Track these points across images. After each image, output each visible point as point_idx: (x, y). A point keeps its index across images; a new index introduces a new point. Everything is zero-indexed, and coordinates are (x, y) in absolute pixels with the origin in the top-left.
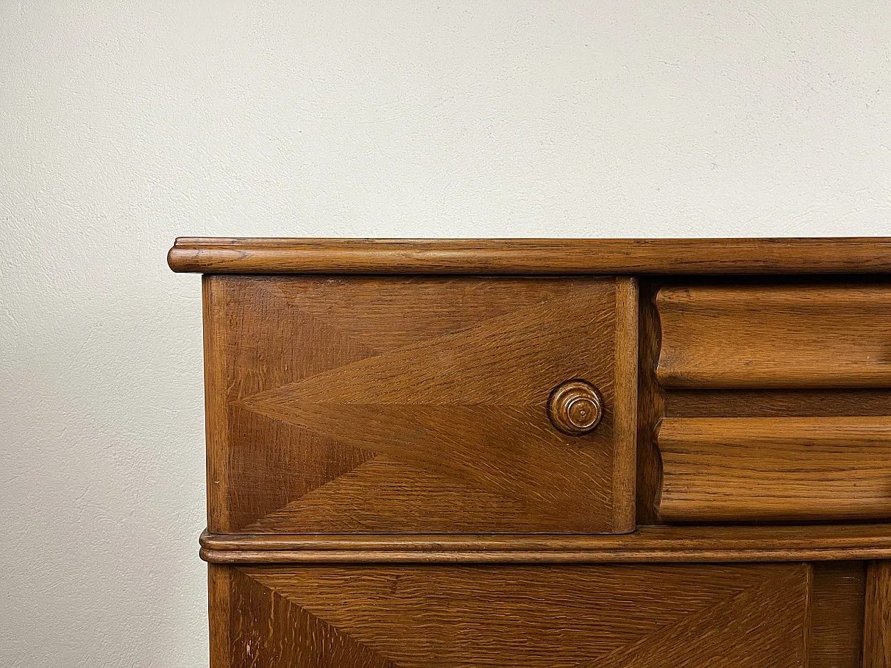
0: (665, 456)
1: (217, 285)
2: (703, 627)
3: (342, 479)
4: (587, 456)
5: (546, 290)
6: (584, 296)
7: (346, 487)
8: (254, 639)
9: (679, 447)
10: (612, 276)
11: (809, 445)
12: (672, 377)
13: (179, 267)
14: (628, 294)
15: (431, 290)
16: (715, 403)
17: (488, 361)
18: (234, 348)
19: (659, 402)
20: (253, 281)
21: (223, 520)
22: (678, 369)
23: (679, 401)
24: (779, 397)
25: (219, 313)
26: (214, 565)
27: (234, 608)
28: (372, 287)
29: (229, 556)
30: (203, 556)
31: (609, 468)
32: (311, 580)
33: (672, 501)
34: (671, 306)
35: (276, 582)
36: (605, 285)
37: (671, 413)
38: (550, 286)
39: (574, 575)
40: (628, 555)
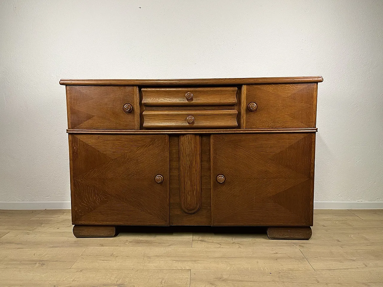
0: (144, 117)
1: (68, 87)
2: (150, 145)
3: (89, 120)
4: (130, 117)
5: (122, 88)
6: (129, 89)
7: (90, 121)
8: (76, 146)
9: (146, 115)
10: (133, 85)
11: (168, 115)
12: (144, 103)
13: (61, 84)
14: (136, 89)
15: (103, 88)
16: (154, 108)
17: (113, 100)
18: (71, 98)
19: (144, 108)
20: (73, 86)
21: (70, 127)
22: (145, 102)
23: (148, 108)
24: (165, 107)
25: (68, 92)
26: (69, 134)
27: (72, 141)
28: (93, 87)
29: (71, 132)
30: (67, 132)
31: (134, 119)
32: (85, 136)
33: (146, 124)
34: (143, 91)
35: (79, 137)
36: (132, 87)
37: (146, 110)
38: (123, 87)
39: (128, 136)
40: (136, 132)
